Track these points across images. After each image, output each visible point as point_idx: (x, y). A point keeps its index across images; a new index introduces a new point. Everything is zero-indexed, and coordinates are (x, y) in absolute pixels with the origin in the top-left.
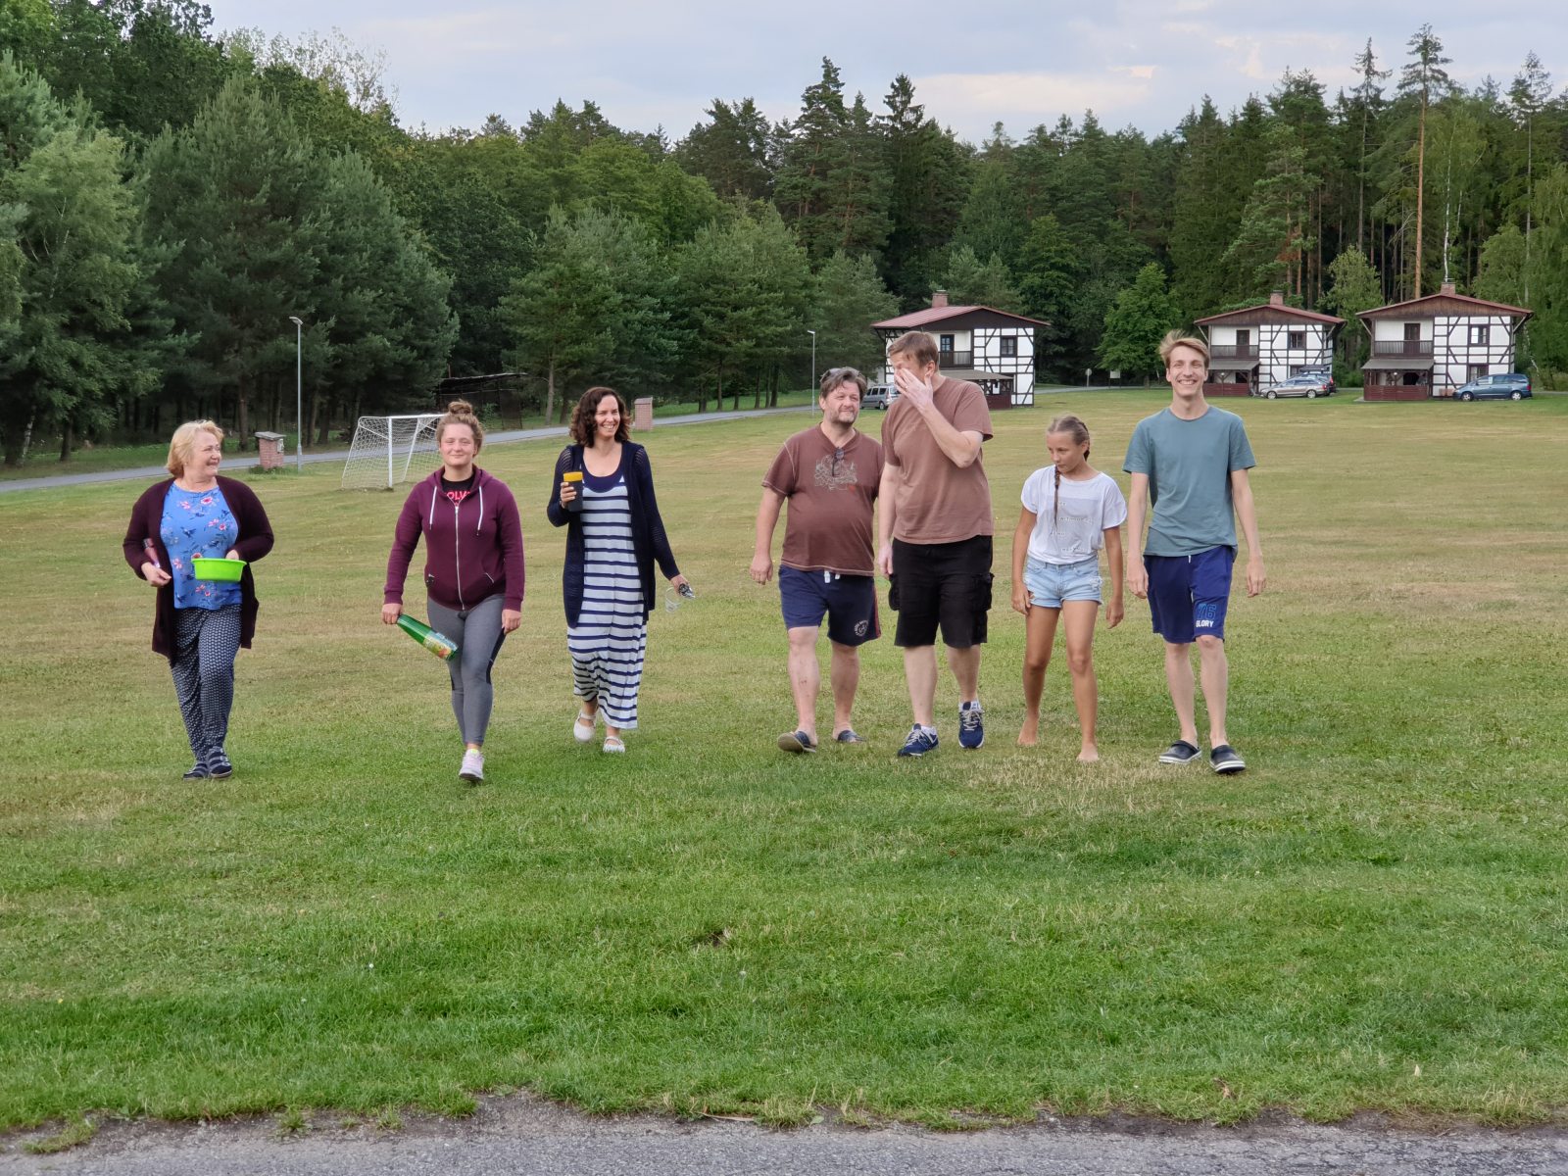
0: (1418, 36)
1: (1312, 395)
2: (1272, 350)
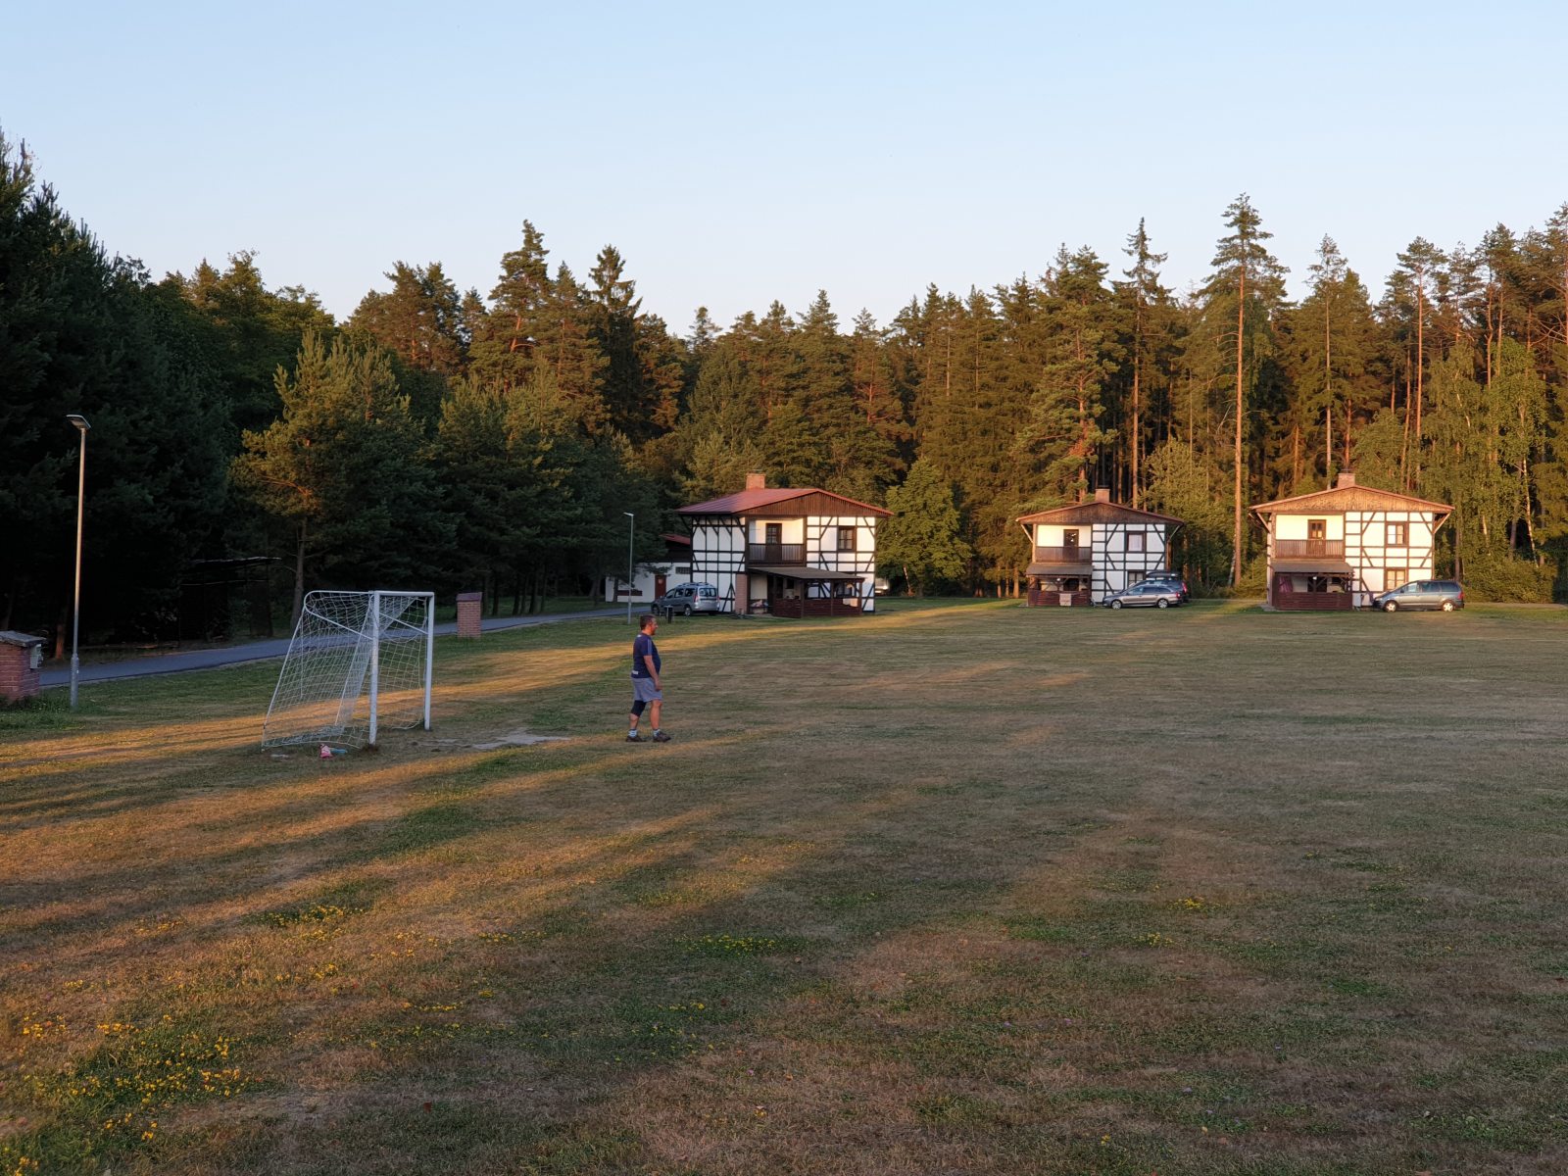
0: (1236, 207)
1: (1163, 605)
2: (1106, 553)
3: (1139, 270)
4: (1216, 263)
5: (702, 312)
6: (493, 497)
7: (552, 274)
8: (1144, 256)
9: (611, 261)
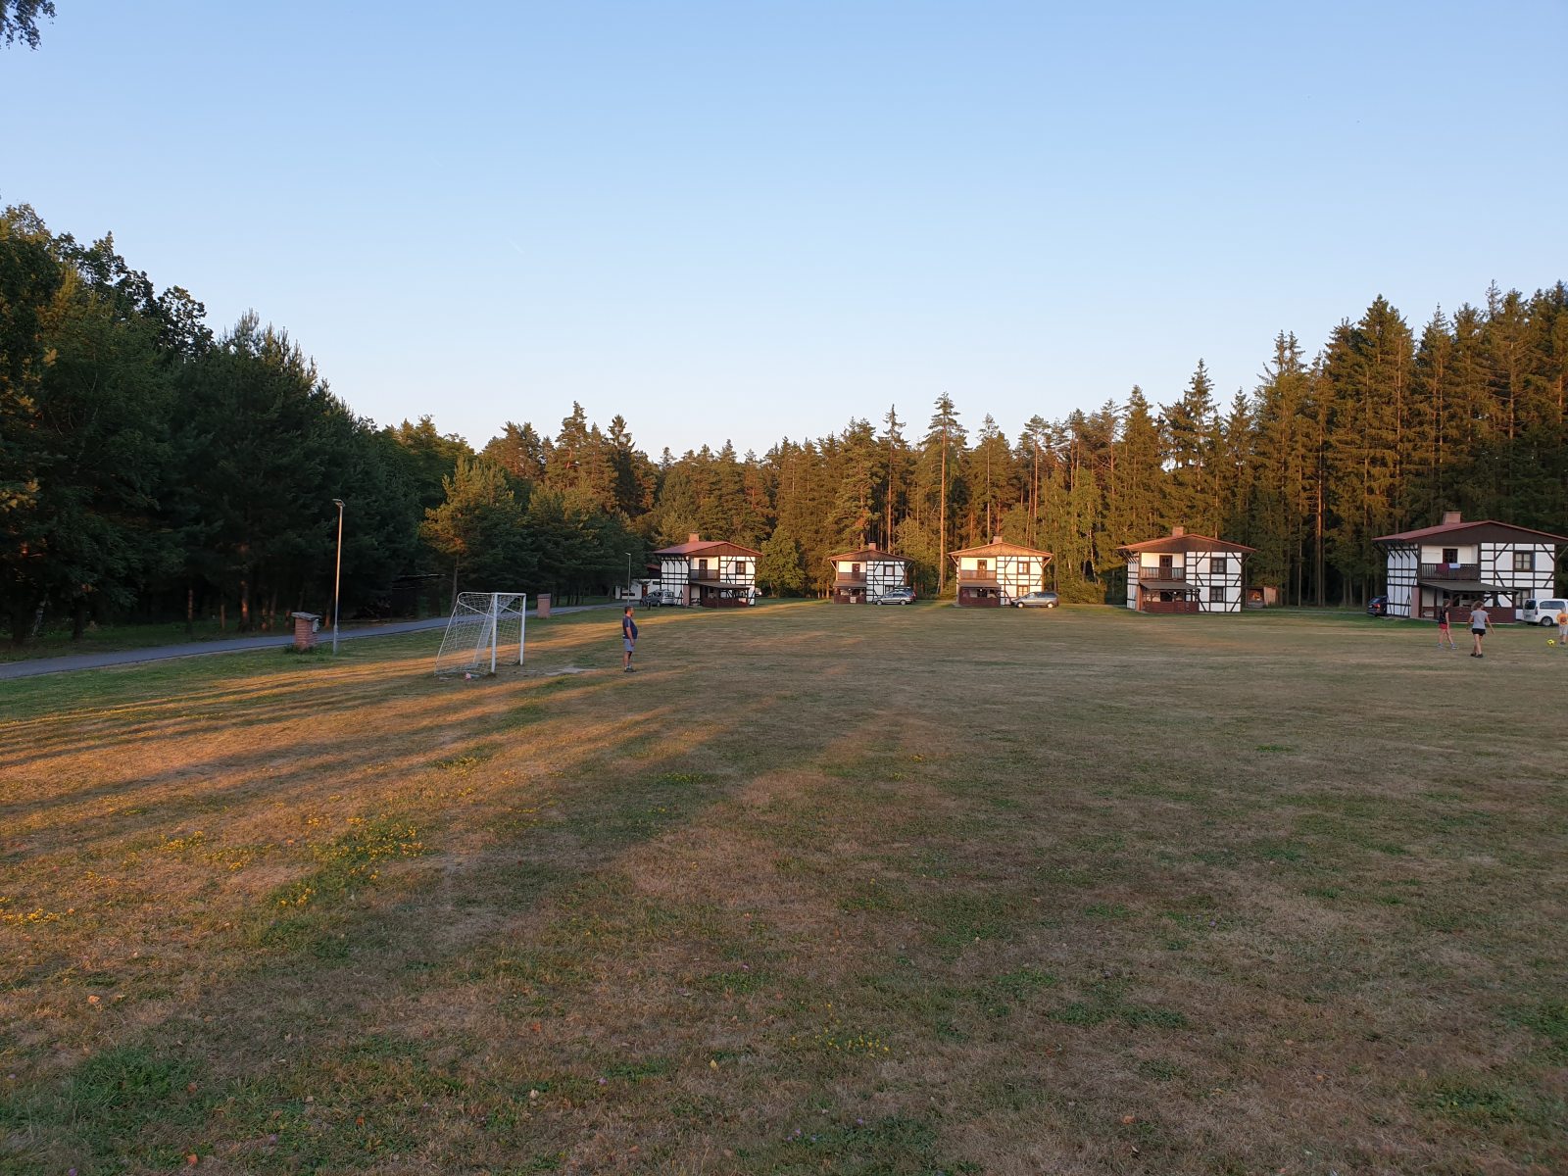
0: (941, 399)
1: (903, 603)
2: (874, 576)
3: (892, 431)
4: (931, 428)
5: (667, 449)
6: (557, 544)
7: (589, 429)
8: (894, 424)
9: (619, 422)
